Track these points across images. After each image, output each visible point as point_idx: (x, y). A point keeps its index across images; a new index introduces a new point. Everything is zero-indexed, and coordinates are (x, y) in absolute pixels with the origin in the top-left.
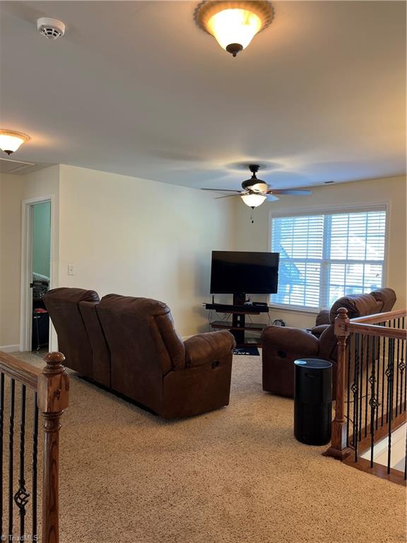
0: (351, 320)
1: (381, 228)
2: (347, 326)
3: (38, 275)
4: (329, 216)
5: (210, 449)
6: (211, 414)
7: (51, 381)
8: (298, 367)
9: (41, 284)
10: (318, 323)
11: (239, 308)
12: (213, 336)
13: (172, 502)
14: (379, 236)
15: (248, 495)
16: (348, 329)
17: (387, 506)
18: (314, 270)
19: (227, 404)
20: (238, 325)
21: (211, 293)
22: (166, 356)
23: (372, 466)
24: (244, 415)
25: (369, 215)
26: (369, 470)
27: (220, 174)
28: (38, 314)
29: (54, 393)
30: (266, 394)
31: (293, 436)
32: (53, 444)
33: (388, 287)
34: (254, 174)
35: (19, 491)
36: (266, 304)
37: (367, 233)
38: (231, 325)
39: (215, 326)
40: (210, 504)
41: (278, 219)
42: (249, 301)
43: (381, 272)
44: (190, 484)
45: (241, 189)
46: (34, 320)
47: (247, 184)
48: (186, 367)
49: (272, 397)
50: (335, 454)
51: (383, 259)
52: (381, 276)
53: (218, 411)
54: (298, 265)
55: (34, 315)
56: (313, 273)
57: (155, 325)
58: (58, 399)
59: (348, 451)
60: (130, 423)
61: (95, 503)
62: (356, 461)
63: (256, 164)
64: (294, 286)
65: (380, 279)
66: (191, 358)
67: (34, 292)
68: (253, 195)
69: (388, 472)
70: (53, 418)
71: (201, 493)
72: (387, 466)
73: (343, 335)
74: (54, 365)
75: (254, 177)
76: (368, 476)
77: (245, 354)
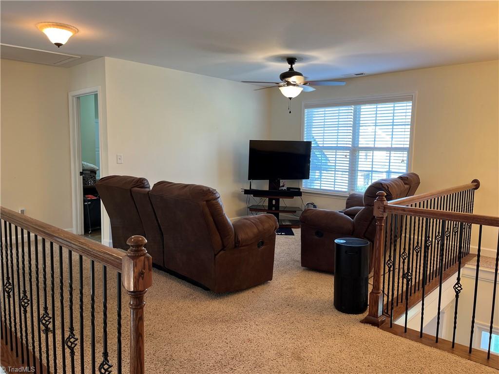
0: (389, 202)
1: (407, 117)
2: (386, 208)
3: (85, 163)
4: (358, 107)
5: (260, 319)
6: (257, 288)
7: (136, 262)
8: (338, 245)
9: (89, 172)
10: (348, 205)
11: (274, 193)
12: (258, 219)
13: (232, 366)
14: (405, 125)
15: (299, 358)
16: (387, 210)
17: (423, 366)
18: (344, 157)
19: (271, 279)
20: (274, 209)
21: (249, 179)
22: (217, 238)
23: (406, 332)
24: (287, 289)
25: (396, 105)
26: (404, 335)
27: (259, 66)
28: (89, 201)
29: (139, 274)
30: (304, 270)
31: (333, 307)
32: (139, 320)
33: (412, 172)
34: (292, 66)
35: (103, 362)
36: (299, 189)
37: (393, 122)
38: (267, 209)
39: (253, 209)
40: (266, 367)
41: (310, 110)
42: (283, 186)
43: (406, 159)
44: (246, 350)
45: (279, 80)
46: (84, 205)
47: (284, 76)
48: (236, 247)
49: (310, 272)
50: (372, 321)
51: (408, 146)
52: (405, 162)
53: (262, 286)
54: (326, 152)
55: (84, 201)
56: (342, 160)
57: (207, 210)
58: (143, 279)
59: (384, 318)
60: (185, 297)
61: (162, 369)
62: (391, 327)
63: (294, 56)
64: (323, 172)
65: (405, 165)
66: (240, 239)
67: (84, 180)
68: (291, 87)
69: (420, 336)
70: (138, 296)
71: (257, 357)
72: (420, 331)
73: (380, 216)
74: (138, 247)
75: (291, 69)
76: (403, 339)
77: (281, 234)
